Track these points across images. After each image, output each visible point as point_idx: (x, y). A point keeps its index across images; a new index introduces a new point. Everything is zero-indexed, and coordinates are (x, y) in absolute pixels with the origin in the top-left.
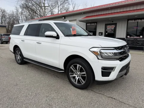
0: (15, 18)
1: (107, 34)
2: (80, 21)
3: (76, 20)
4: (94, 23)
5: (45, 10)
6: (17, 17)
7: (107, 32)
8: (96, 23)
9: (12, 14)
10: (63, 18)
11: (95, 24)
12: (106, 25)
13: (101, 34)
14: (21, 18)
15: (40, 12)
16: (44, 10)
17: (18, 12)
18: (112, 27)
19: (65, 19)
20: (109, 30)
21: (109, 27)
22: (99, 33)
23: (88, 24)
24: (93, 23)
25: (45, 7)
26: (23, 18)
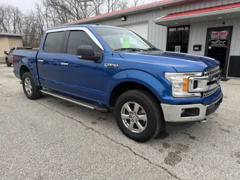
0: (35, 22)
1: (210, 48)
2: (157, 23)
3: (146, 22)
4: (184, 26)
5: (86, 8)
6: (39, 21)
7: (211, 44)
8: (189, 26)
9: (31, 17)
10: (123, 19)
11: (187, 29)
12: (209, 30)
13: (197, 48)
14: (45, 23)
15: (77, 10)
16: (84, 7)
17: (40, 13)
18: (222, 34)
19: (125, 20)
20: (215, 41)
21: (216, 34)
22: (195, 46)
23: (171, 30)
24: (181, 27)
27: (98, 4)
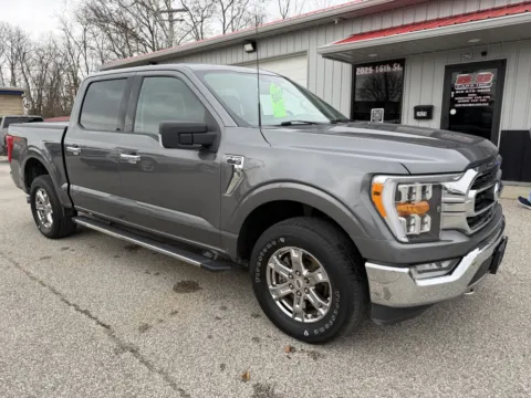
0: (60, 60)
1: (453, 112)
2: (327, 56)
3: (303, 54)
4: (390, 63)
5: (171, 26)
6: (69, 57)
7: (456, 102)
8: (402, 62)
9: (50, 48)
11: (397, 68)
12: (450, 71)
13: (424, 114)
15: (152, 32)
16: (167, 24)
17: (71, 39)
18: (480, 78)
20: (465, 95)
21: (467, 79)
22: (417, 109)
23: (361, 71)
24: (384, 63)
25: (171, 12)
26: (89, 59)
27: (199, 19)
